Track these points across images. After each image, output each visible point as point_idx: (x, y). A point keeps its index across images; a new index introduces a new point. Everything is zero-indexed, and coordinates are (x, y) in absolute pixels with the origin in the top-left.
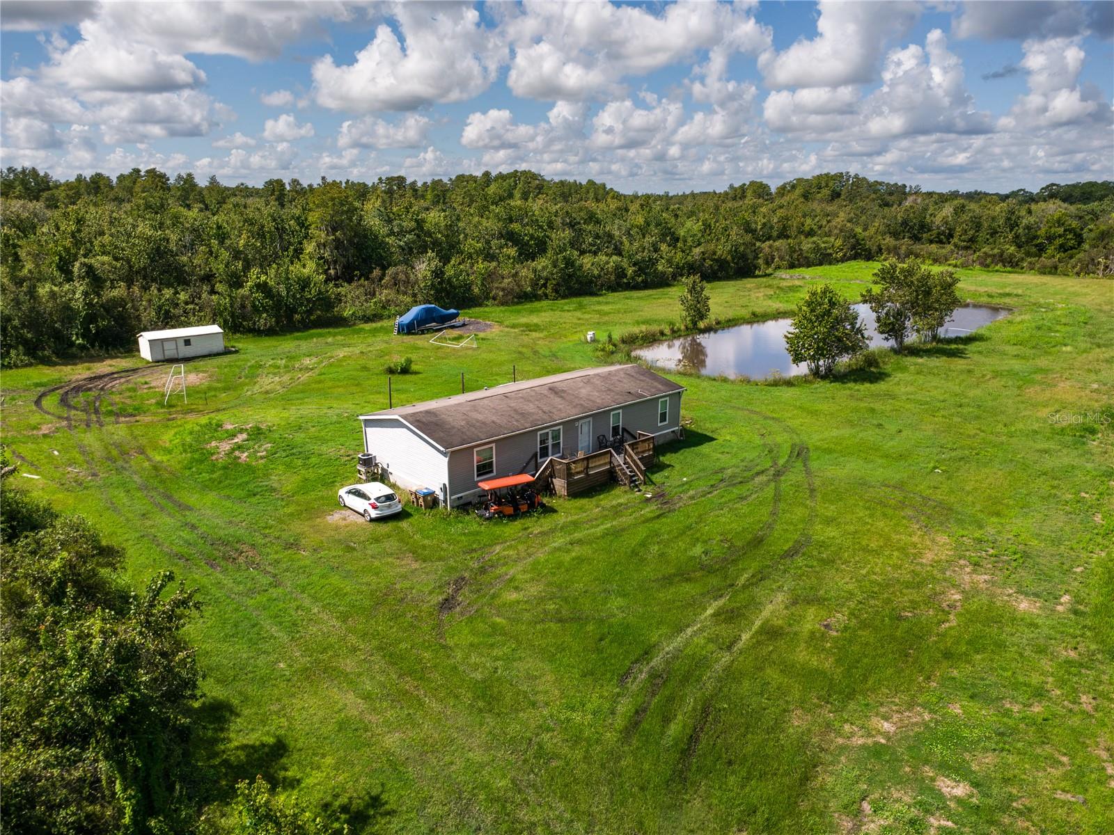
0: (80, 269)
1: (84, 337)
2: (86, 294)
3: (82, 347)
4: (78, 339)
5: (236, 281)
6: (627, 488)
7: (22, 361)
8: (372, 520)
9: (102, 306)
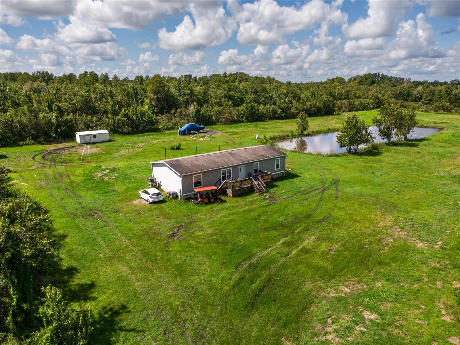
0: (55, 107)
1: (56, 134)
2: (57, 117)
3: (55, 138)
4: (53, 135)
5: (116, 113)
6: (258, 194)
7: (31, 142)
8: (150, 203)
9: (63, 122)
